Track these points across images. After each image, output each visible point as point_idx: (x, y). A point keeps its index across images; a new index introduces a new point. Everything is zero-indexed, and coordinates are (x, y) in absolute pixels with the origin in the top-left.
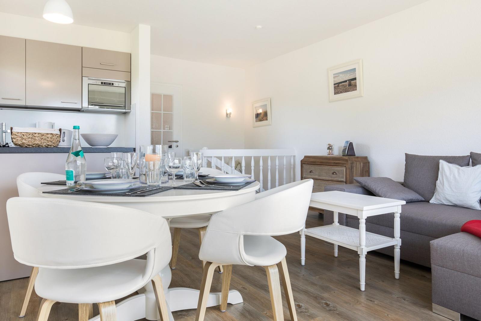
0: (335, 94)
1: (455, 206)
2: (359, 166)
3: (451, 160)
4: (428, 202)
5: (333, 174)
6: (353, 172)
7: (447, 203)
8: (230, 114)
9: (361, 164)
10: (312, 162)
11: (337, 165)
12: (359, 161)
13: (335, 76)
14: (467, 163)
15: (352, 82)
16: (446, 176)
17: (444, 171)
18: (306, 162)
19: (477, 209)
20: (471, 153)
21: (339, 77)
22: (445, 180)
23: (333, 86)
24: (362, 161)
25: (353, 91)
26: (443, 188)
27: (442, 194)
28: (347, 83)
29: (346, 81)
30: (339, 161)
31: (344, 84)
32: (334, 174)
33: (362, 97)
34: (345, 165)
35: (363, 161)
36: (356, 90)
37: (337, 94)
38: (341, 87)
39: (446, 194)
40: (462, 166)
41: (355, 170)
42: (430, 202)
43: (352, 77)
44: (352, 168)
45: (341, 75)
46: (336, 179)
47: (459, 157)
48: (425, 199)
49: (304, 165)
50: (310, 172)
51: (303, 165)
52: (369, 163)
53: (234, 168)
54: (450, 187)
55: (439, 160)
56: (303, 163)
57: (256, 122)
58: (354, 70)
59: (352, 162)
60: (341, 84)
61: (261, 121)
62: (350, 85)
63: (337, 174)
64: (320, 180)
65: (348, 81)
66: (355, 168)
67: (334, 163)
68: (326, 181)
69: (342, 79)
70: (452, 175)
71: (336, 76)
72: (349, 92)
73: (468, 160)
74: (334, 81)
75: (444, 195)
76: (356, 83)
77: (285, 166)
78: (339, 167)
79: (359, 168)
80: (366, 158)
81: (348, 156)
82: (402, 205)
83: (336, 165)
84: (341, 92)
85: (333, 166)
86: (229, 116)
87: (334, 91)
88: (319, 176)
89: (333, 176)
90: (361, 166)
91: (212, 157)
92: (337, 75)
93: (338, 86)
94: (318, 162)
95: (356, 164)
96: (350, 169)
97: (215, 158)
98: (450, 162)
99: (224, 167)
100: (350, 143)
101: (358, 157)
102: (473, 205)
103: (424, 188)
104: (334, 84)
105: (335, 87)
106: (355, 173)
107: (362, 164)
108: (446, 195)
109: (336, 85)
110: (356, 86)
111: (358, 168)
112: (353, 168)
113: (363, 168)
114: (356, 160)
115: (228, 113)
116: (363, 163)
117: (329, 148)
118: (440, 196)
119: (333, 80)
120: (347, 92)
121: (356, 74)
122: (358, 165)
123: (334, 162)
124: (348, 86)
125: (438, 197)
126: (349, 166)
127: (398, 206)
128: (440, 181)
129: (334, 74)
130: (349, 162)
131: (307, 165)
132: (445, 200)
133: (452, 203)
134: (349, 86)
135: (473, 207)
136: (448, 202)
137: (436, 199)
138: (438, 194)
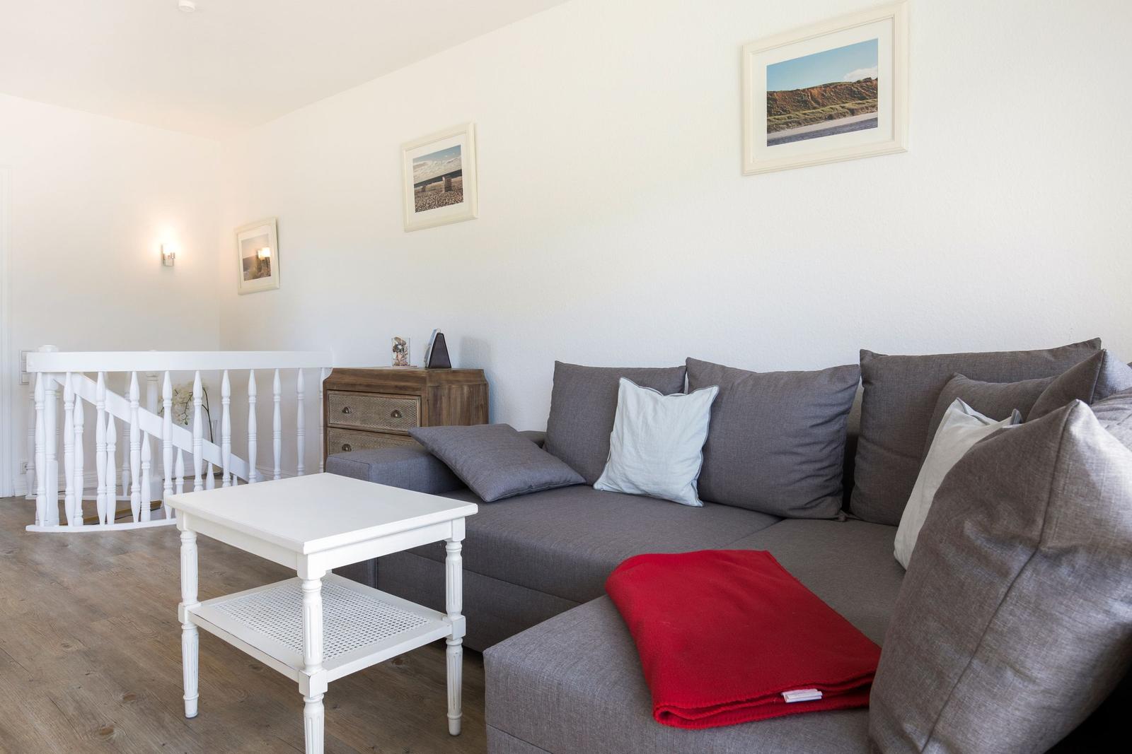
0: (417, 211)
1: (646, 496)
2: (458, 395)
3: (644, 378)
4: (592, 486)
5: (393, 415)
6: (441, 409)
7: (630, 488)
8: (172, 256)
9: (462, 389)
10: (347, 384)
11: (402, 392)
12: (458, 381)
13: (417, 165)
14: (679, 384)
15: (453, 180)
16: (629, 418)
17: (626, 407)
18: (334, 384)
19: (690, 503)
20: (688, 360)
21: (426, 167)
22: (626, 431)
23: (413, 189)
24: (467, 381)
25: (456, 205)
26: (622, 449)
27: (619, 467)
28: (442, 183)
29: (439, 179)
30: (407, 381)
31: (435, 186)
32: (395, 417)
33: (474, 218)
34: (418, 393)
35: (471, 381)
36: (461, 201)
37: (421, 210)
38: (430, 193)
39: (627, 466)
40: (665, 393)
41: (444, 405)
42: (597, 486)
43: (452, 168)
44: (436, 399)
45: (429, 163)
46: (399, 429)
47: (664, 370)
48: (586, 479)
49: (332, 392)
50: (344, 411)
51: (329, 392)
52: (486, 385)
53: (135, 404)
54: (636, 448)
55: (618, 379)
56: (328, 388)
57: (245, 280)
58: (457, 149)
59: (437, 385)
60: (429, 186)
61: (257, 278)
62: (448, 188)
63: (401, 416)
64: (364, 433)
65: (444, 179)
66: (444, 400)
67: (396, 387)
68: (376, 434)
69: (432, 174)
70: (641, 418)
71: (419, 162)
72: (447, 207)
73: (681, 378)
74: (414, 177)
75: (623, 468)
76: (461, 182)
77: (300, 395)
78: (407, 397)
79: (459, 400)
80: (479, 374)
81: (432, 368)
82: (466, 517)
83: (400, 391)
84: (430, 207)
85: (395, 396)
86: (168, 262)
87: (416, 202)
88: (364, 421)
89: (396, 420)
90: (462, 394)
91: (65, 373)
92: (422, 162)
93: (424, 190)
94: (360, 385)
95: (450, 389)
96: (431, 402)
97: (78, 379)
98: (641, 383)
99: (103, 401)
100: (438, 334)
101: (455, 372)
102: (681, 494)
103: (585, 451)
104: (416, 186)
105: (416, 193)
106: (444, 412)
107: (466, 389)
108: (626, 468)
109: (418, 188)
110: (460, 190)
111: (456, 400)
112: (441, 399)
113: (468, 398)
114: (451, 378)
115: (167, 253)
116: (469, 386)
117: (395, 349)
118: (614, 472)
119: (412, 174)
120: (442, 206)
121: (460, 160)
122: (453, 391)
123: (396, 383)
124: (444, 192)
125: (611, 474)
126: (428, 392)
127: (454, 522)
128: (617, 432)
129: (415, 160)
130: (429, 384)
131: (337, 392)
132: (625, 482)
133: (637, 487)
134: (447, 191)
135: (682, 499)
136: (631, 486)
137: (608, 477)
138: (612, 466)
